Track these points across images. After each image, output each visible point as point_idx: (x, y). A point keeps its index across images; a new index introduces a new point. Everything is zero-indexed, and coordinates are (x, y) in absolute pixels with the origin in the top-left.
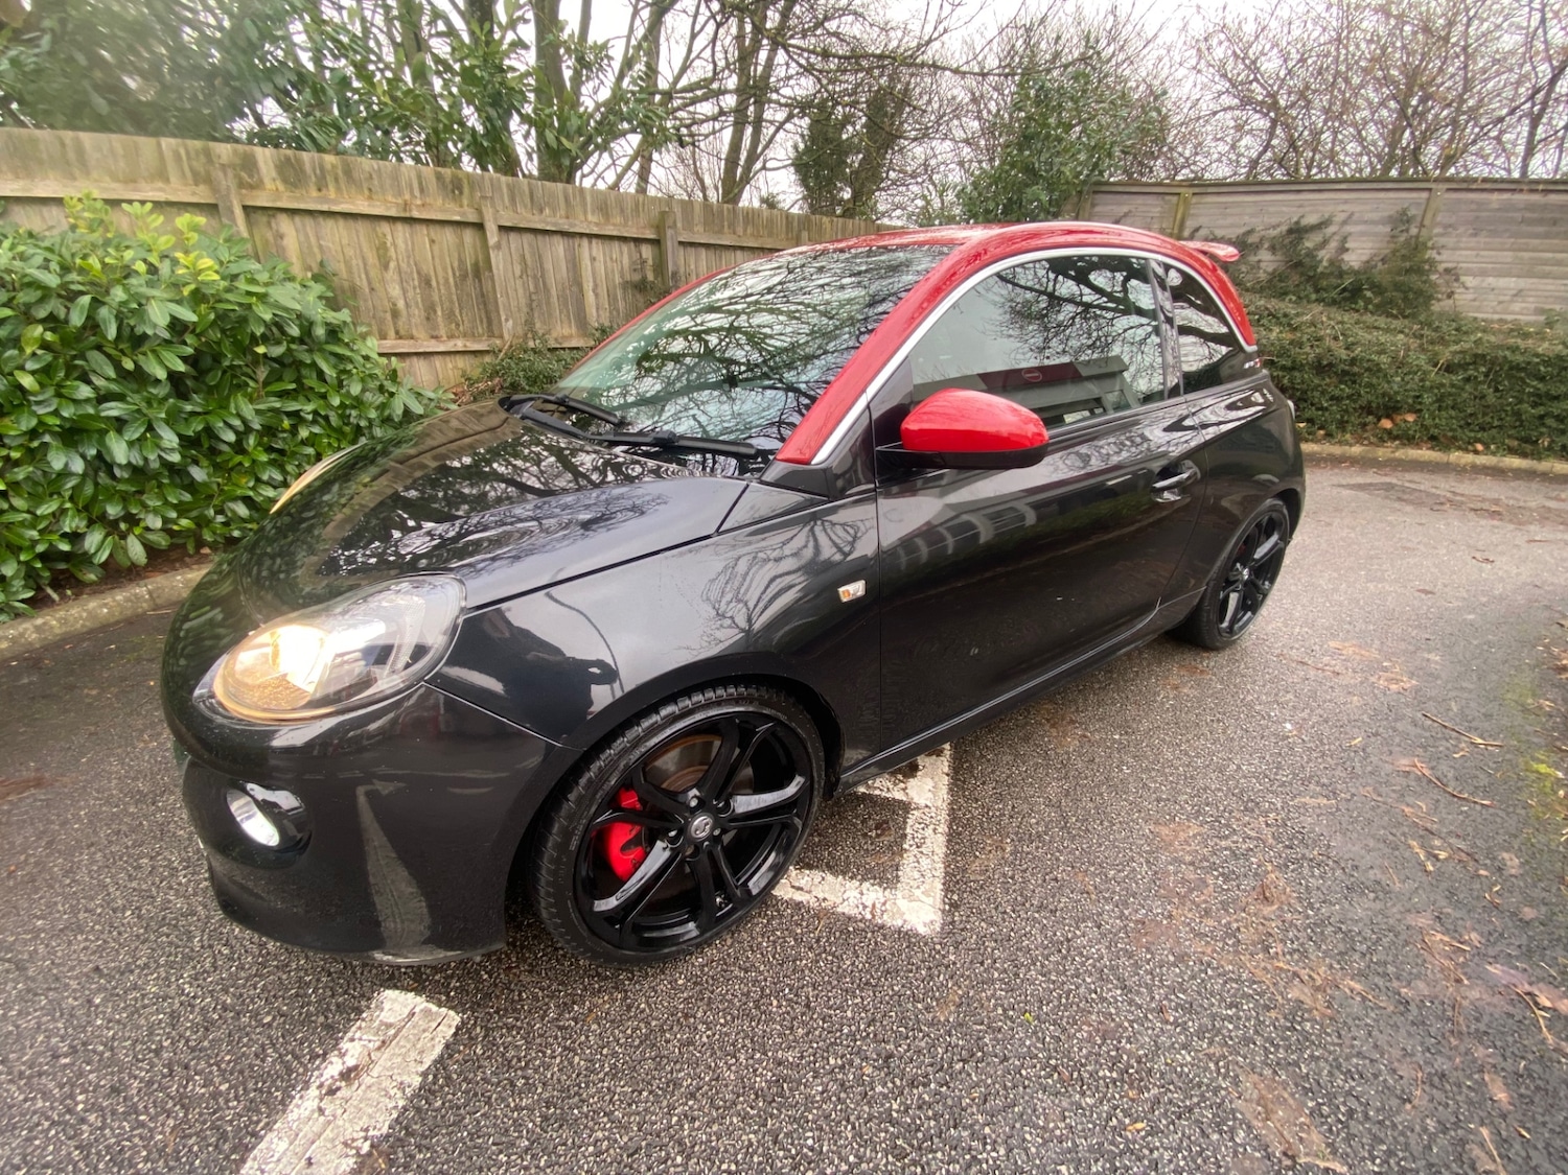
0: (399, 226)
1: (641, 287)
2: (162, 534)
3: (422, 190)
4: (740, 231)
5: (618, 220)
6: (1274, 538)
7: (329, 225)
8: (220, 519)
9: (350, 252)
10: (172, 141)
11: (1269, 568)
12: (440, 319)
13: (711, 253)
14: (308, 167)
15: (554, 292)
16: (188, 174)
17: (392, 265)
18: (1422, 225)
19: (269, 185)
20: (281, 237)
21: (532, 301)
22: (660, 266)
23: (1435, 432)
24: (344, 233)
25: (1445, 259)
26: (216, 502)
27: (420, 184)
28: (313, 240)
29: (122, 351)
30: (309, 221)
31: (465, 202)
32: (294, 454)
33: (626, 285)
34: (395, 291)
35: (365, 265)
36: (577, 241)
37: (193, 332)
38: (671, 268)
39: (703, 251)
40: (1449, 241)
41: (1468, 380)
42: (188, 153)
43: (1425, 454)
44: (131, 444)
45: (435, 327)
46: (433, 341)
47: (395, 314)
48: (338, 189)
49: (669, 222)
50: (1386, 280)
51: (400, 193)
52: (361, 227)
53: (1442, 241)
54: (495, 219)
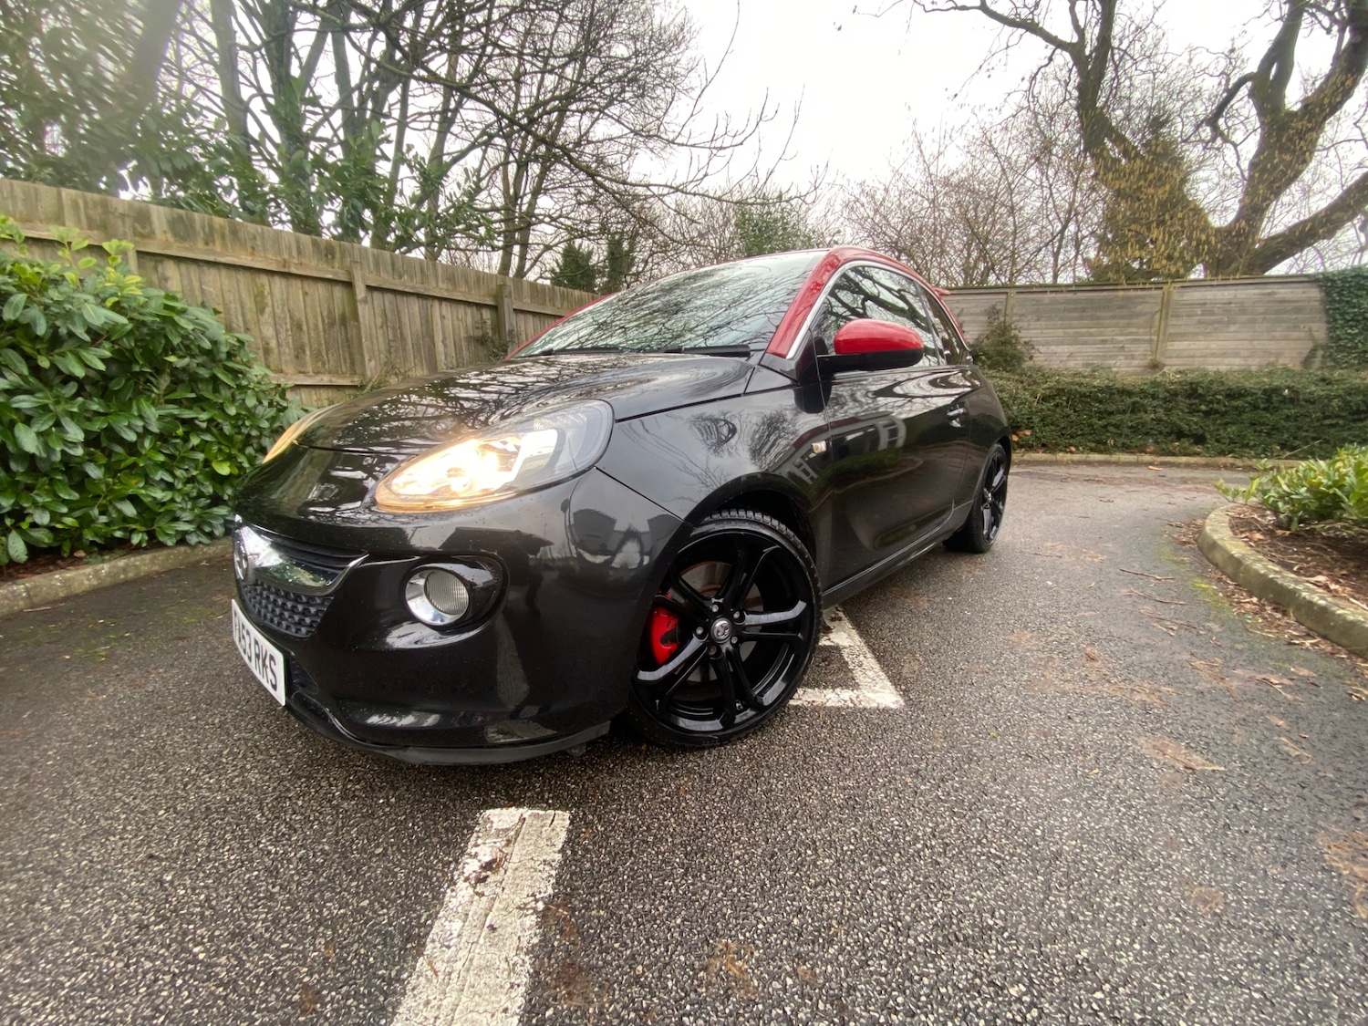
0: (277, 281)
1: (482, 341)
2: (46, 531)
3: (299, 252)
4: (558, 304)
5: (464, 289)
6: (1001, 472)
7: (211, 275)
8: (103, 519)
9: (229, 297)
10: (73, 192)
11: (1001, 493)
12: (308, 359)
13: (537, 320)
14: (198, 225)
15: (409, 341)
16: (84, 220)
17: (268, 310)
18: (1005, 315)
19: (159, 235)
20: (166, 279)
21: (390, 347)
22: (498, 325)
23: (1044, 440)
24: (226, 282)
25: (1024, 336)
26: (102, 501)
27: (298, 248)
28: (196, 284)
29: (38, 351)
30: (193, 269)
31: (337, 265)
33: (469, 339)
34: (269, 332)
35: (242, 307)
36: (430, 303)
38: (507, 328)
39: (530, 318)
40: (1024, 324)
41: (1057, 406)
42: (86, 203)
43: (1040, 456)
45: (304, 364)
46: (301, 376)
47: (267, 351)
48: (224, 245)
49: (506, 293)
50: (991, 350)
51: (279, 252)
52: (243, 278)
53: (1020, 324)
54: (364, 280)
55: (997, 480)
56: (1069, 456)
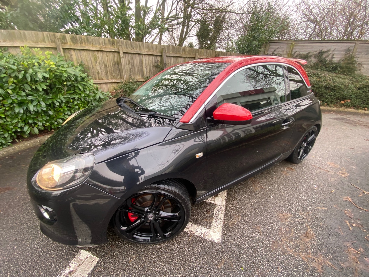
0: (100, 52)
1: (157, 67)
2: (42, 127)
3: (105, 44)
4: (181, 53)
5: (152, 50)
6: (313, 135)
7: (83, 53)
8: (56, 123)
9: (88, 59)
10: (46, 33)
11: (312, 143)
12: (109, 75)
13: (174, 58)
14: (78, 39)
15: (136, 68)
16: (50, 40)
17: (98, 62)
18: (353, 52)
19: (69, 43)
20: (72, 55)
21: (131, 70)
22: (162, 62)
23: (355, 104)
24: (87, 55)
25: (359, 60)
26: (55, 119)
27: (105, 42)
28: (79, 56)
29: (32, 84)
30: (78, 51)
31: (115, 47)
32: (73, 108)
33: (153, 66)
34: (98, 68)
35: (91, 62)
36: (142, 56)
37: (49, 79)
38: (164, 62)
39: (172, 58)
40: (360, 56)
41: (364, 92)
42: (50, 36)
43: (352, 110)
44: (34, 106)
45: (108, 77)
46: (107, 80)
47: (98, 74)
48: (85, 44)
49: (164, 51)
50: (344, 66)
51: (100, 45)
52: (91, 53)
53: (358, 56)
54: (122, 51)
55: (310, 139)
56: (364, 111)
